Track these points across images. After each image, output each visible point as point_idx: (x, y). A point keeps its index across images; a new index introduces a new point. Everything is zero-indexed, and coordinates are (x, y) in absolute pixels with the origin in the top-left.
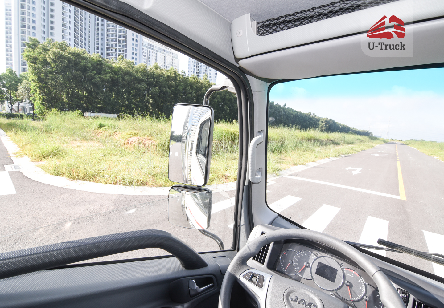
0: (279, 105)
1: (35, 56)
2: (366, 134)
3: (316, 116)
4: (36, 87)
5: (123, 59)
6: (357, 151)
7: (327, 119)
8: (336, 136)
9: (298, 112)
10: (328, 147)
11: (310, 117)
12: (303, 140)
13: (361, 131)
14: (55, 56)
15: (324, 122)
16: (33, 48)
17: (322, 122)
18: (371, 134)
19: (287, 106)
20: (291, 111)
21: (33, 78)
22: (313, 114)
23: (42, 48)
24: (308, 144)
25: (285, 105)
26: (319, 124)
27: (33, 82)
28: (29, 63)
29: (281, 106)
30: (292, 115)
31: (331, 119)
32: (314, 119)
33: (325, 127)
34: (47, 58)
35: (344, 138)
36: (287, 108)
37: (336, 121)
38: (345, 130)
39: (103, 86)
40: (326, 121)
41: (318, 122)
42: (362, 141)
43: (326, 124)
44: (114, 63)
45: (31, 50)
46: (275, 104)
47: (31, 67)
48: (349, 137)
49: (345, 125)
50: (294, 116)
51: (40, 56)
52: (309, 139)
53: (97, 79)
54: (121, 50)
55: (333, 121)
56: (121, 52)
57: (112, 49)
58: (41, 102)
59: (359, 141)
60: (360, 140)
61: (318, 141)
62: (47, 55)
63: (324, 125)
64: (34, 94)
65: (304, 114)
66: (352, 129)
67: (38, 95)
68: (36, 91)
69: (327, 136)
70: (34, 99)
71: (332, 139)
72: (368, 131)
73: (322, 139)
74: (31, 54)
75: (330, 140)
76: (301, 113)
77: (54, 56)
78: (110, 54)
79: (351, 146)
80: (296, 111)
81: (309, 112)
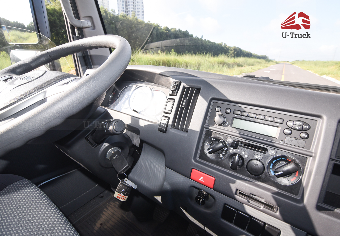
0: (198, 38)
2: (264, 58)
3: (226, 45)
6: (255, 70)
7: (235, 47)
8: (241, 60)
9: (213, 43)
10: (234, 69)
11: (222, 46)
12: (214, 64)
13: (260, 56)
15: (233, 50)
17: (231, 50)
18: (267, 58)
19: (204, 39)
20: (208, 42)
22: (225, 44)
24: (218, 67)
25: (202, 37)
26: (229, 52)
29: (200, 38)
30: (208, 45)
31: (238, 48)
32: (225, 48)
33: (233, 54)
35: (247, 61)
36: (204, 40)
37: (242, 49)
38: (249, 55)
40: (234, 49)
41: (229, 50)
42: (259, 63)
43: (234, 52)
46: (194, 36)
48: (251, 60)
49: (249, 51)
50: (209, 46)
52: (220, 63)
55: (240, 49)
59: (257, 63)
60: (259, 62)
61: (226, 64)
63: (233, 52)
65: (217, 44)
66: (254, 55)
69: (234, 60)
71: (238, 62)
72: (265, 56)
73: (230, 63)
75: (236, 63)
76: (215, 43)
79: (251, 67)
80: (211, 42)
81: (221, 42)
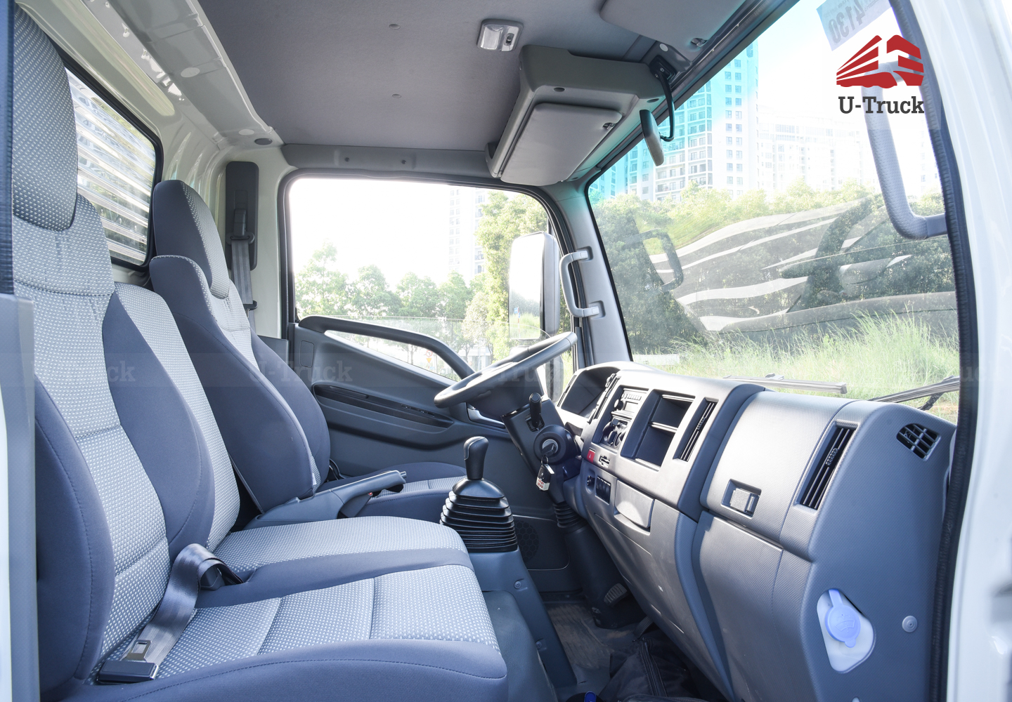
1: (497, 231)
4: (498, 304)
5: (697, 190)
14: (537, 223)
16: (494, 215)
21: (492, 284)
23: (511, 210)
27: (492, 292)
28: (487, 249)
34: (522, 231)
39: (644, 277)
44: (673, 206)
45: (491, 219)
47: (490, 257)
51: (508, 230)
53: (628, 261)
54: (696, 167)
56: (696, 171)
57: (671, 171)
58: (506, 339)
62: (522, 224)
64: (493, 320)
67: (501, 322)
68: (497, 313)
70: (494, 335)
74: (491, 228)
77: (535, 222)
78: (668, 184)
